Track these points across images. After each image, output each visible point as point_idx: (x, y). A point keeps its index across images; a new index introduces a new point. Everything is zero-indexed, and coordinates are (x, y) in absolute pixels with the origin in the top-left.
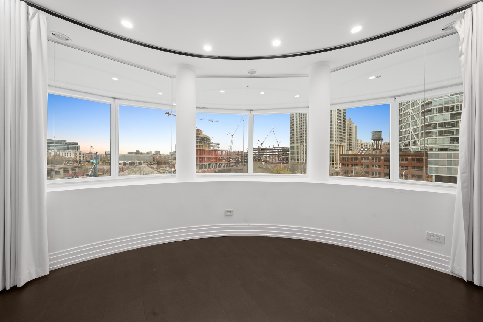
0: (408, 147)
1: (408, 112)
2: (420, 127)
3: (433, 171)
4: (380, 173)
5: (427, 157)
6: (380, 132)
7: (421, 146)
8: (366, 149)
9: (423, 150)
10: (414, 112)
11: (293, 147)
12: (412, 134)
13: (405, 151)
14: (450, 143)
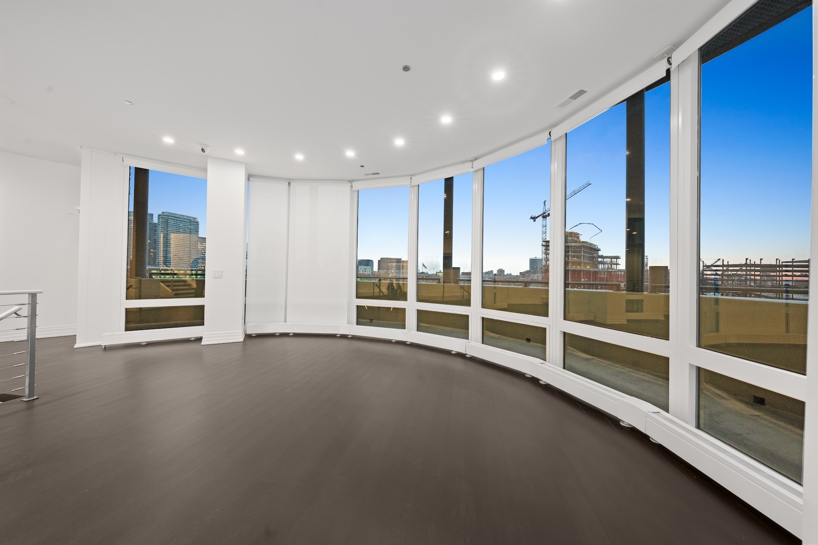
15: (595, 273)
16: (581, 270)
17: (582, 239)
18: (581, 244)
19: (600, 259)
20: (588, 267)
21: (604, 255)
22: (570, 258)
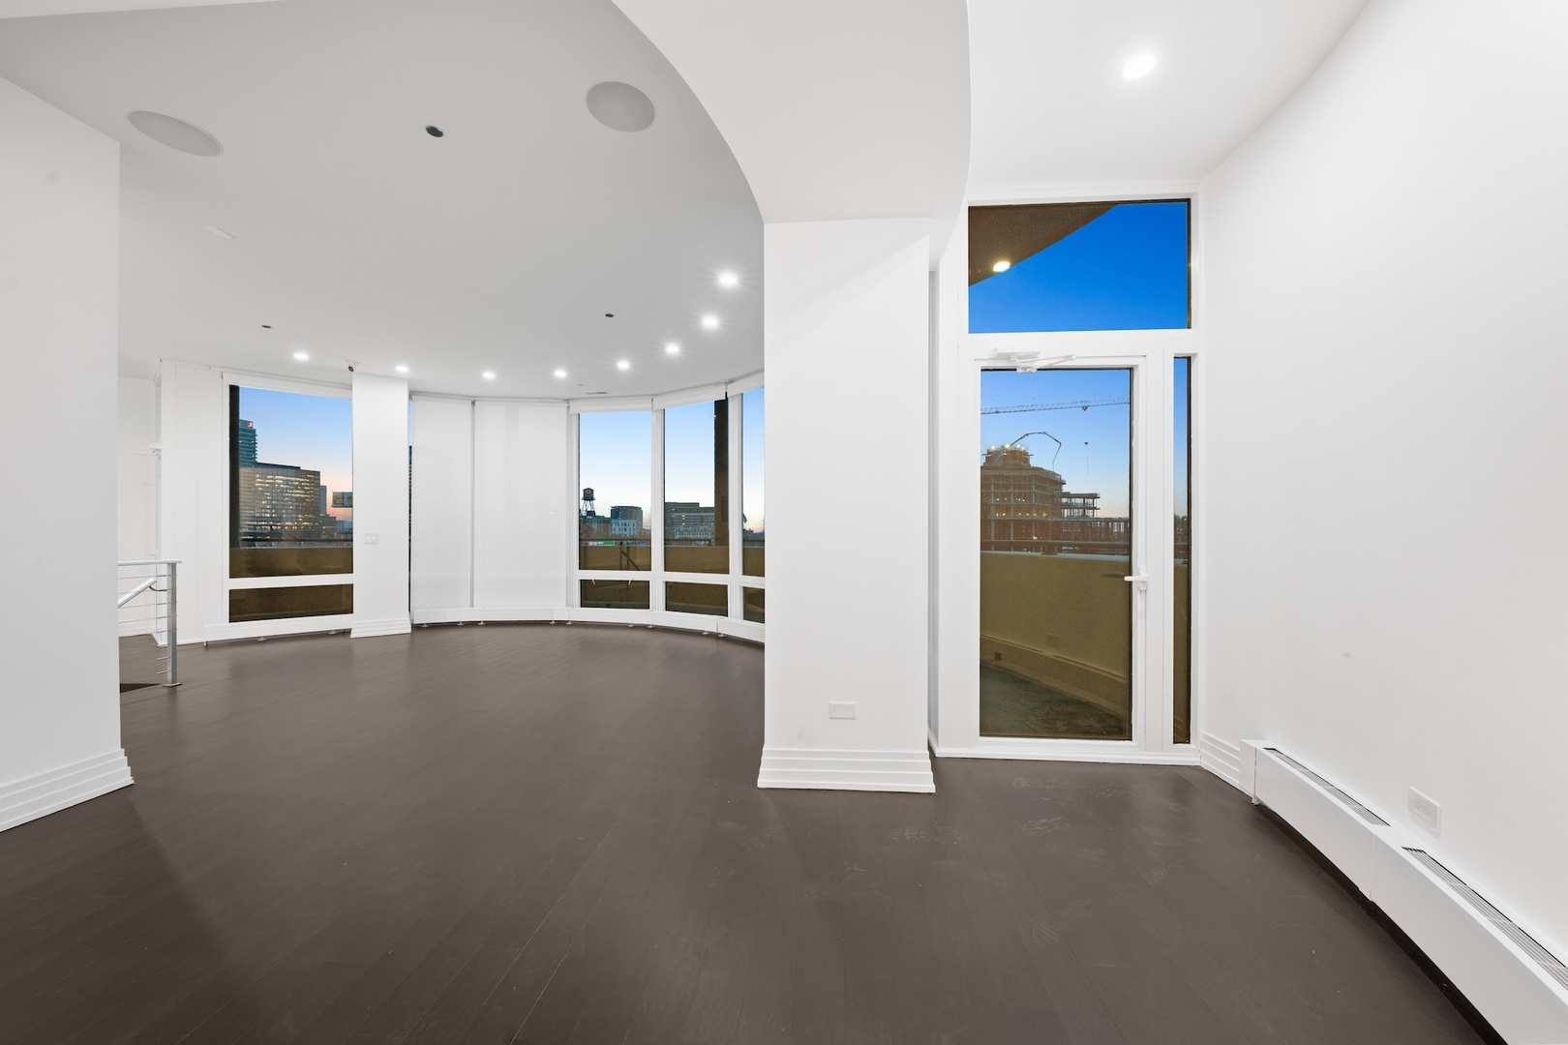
15: (1057, 524)
16: (1032, 521)
17: (1034, 463)
18: (1031, 473)
19: (1064, 500)
20: (1045, 515)
21: (1072, 492)
22: (1012, 499)
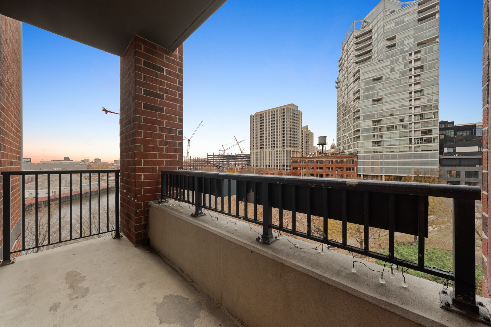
0: (345, 151)
1: (345, 119)
2: (353, 132)
3: (362, 171)
4: (323, 174)
5: (357, 158)
6: (325, 137)
7: (354, 149)
8: (314, 153)
9: (355, 152)
10: (349, 119)
11: (253, 153)
12: (348, 139)
13: (343, 154)
14: (373, 147)
